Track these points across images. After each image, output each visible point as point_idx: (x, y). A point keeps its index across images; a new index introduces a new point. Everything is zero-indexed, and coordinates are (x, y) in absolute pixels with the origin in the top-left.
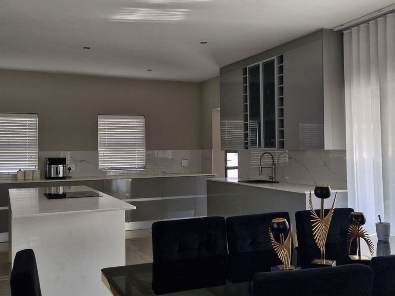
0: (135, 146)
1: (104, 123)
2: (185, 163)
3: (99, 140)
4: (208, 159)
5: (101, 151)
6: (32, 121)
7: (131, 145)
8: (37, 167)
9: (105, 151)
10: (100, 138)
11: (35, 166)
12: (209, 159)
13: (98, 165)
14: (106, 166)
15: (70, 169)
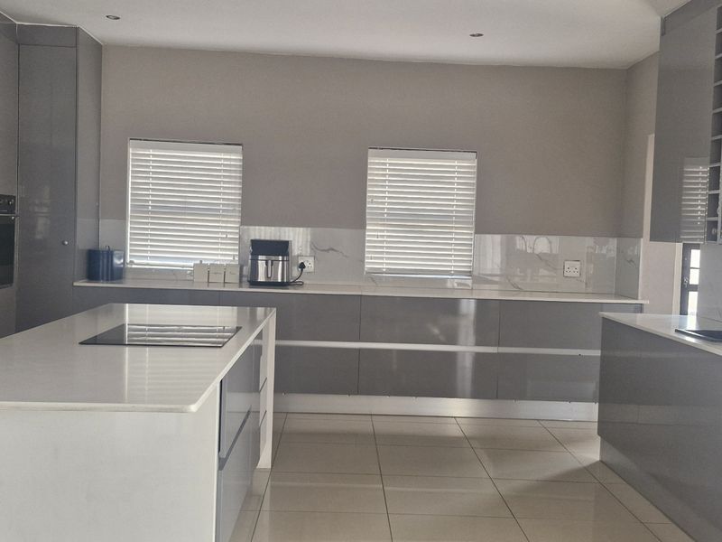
0: (452, 222)
1: (381, 167)
2: (572, 269)
3: (368, 206)
4: (631, 261)
5: (373, 231)
6: (230, 159)
7: (442, 219)
8: (237, 259)
9: (383, 231)
10: (372, 202)
11: (234, 256)
12: (634, 262)
13: (363, 262)
14: (382, 263)
15: (302, 266)
